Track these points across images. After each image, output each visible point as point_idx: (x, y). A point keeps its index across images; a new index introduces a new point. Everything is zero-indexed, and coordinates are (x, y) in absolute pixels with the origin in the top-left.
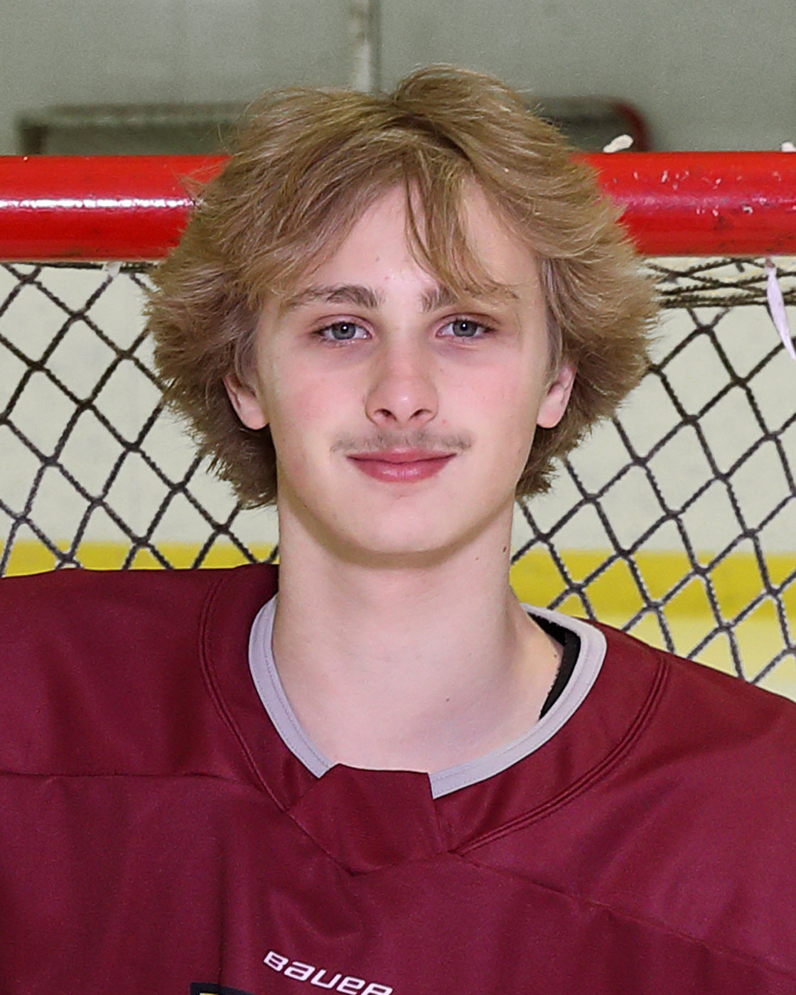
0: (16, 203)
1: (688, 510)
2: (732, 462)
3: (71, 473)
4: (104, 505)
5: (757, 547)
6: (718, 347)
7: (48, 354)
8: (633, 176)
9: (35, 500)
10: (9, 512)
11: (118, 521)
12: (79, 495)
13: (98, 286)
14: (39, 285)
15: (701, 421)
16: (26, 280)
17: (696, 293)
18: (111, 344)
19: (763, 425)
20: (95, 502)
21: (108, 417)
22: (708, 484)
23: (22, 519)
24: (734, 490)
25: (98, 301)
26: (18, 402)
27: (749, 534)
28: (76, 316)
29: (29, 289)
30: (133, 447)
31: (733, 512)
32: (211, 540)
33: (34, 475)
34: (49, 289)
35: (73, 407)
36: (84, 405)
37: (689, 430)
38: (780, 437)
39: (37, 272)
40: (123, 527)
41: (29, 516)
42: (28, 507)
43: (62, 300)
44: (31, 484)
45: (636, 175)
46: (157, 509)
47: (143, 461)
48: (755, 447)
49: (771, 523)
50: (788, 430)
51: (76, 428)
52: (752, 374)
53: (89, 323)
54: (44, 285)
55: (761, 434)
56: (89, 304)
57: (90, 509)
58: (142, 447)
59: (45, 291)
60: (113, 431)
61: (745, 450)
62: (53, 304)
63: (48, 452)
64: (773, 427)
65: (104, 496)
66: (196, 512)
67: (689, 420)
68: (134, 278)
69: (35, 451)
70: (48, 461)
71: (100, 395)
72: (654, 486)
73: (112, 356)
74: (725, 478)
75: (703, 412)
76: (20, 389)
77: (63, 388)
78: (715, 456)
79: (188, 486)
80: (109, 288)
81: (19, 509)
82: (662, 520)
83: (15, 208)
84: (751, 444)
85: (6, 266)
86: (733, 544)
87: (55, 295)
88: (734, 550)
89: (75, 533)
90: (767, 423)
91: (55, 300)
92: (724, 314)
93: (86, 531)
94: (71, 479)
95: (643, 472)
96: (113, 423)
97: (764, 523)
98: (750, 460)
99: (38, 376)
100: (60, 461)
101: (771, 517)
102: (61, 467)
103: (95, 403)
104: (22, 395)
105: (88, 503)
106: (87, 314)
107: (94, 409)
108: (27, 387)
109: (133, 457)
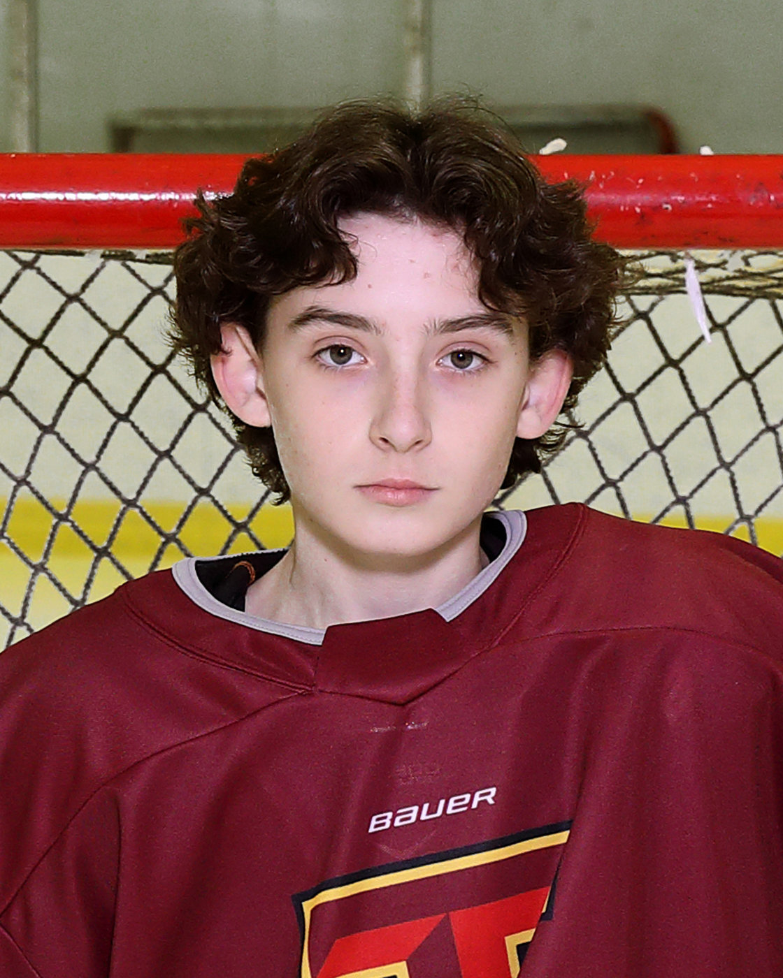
1: (626, 478)
2: (667, 436)
3: (67, 441)
4: (97, 469)
5: (688, 513)
6: (654, 332)
7: (46, 333)
9: (34, 465)
10: (10, 475)
11: (110, 485)
12: (74, 460)
13: (93, 271)
14: (39, 271)
15: (637, 399)
16: (27, 265)
18: (104, 324)
19: (693, 403)
20: (89, 467)
21: (101, 390)
22: (644, 455)
23: (22, 482)
24: (667, 460)
25: (91, 285)
26: (20, 376)
27: (681, 501)
28: (72, 298)
29: (29, 274)
30: (124, 417)
31: (666, 480)
32: (194, 502)
33: (34, 442)
34: (48, 274)
35: (69, 380)
36: (79, 379)
37: (627, 406)
38: (709, 413)
39: (36, 259)
40: (114, 489)
41: (29, 479)
42: (28, 472)
43: (59, 284)
44: (31, 451)
46: (145, 474)
47: (132, 430)
48: (687, 422)
49: (701, 491)
50: (716, 406)
51: (72, 399)
52: (684, 356)
53: (84, 305)
54: (43, 270)
55: (693, 410)
56: (84, 288)
57: (84, 473)
58: (132, 417)
59: (44, 275)
60: (105, 403)
61: (677, 425)
62: (51, 288)
63: (47, 422)
64: (703, 403)
65: (97, 462)
66: (180, 476)
67: (627, 397)
68: (124, 265)
69: (35, 420)
70: (46, 430)
71: (93, 370)
72: (595, 456)
73: (105, 335)
74: (659, 450)
75: (639, 390)
76: (21, 364)
77: (60, 364)
78: (651, 430)
79: (173, 453)
80: (102, 274)
81: (20, 473)
82: (602, 488)
84: (683, 419)
85: (9, 253)
86: (667, 510)
87: (54, 279)
88: (667, 514)
89: (70, 495)
90: (698, 400)
91: (54, 284)
92: (659, 301)
93: (81, 493)
94: (67, 446)
95: (586, 444)
96: (106, 396)
97: (695, 491)
98: (682, 433)
99: (38, 353)
100: (57, 429)
101: (700, 486)
102: (58, 434)
103: (89, 377)
104: (23, 369)
105: (83, 468)
106: (82, 296)
107: (88, 382)
108: (27, 363)
109: (123, 427)
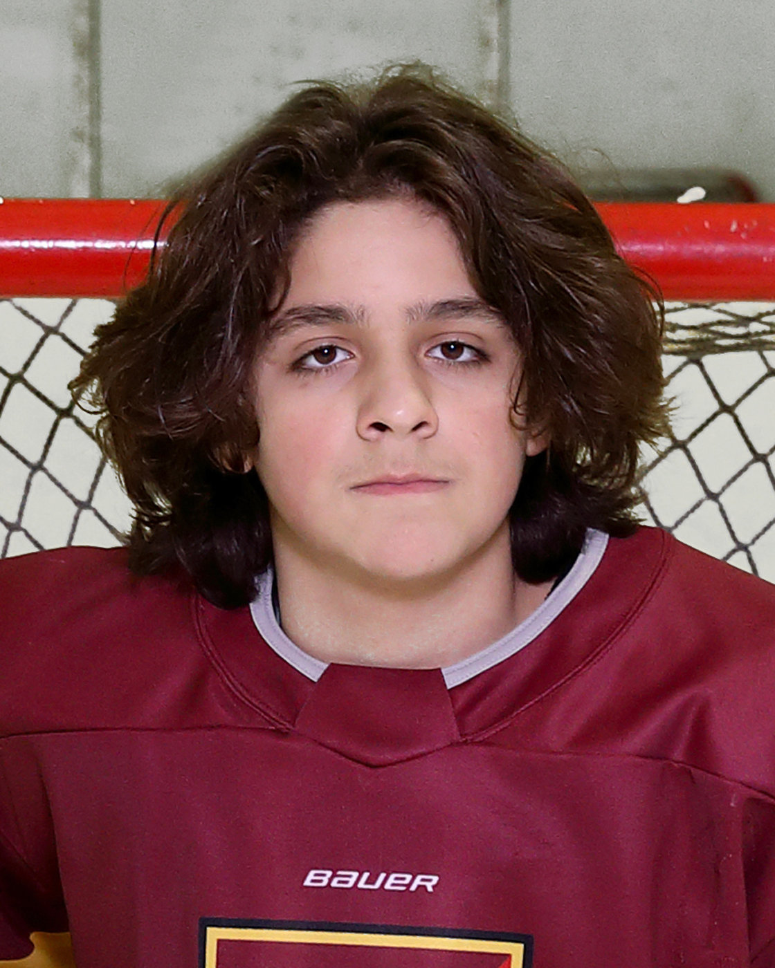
0: (123, 244)
1: (758, 542)
8: (704, 225)
15: (770, 459)
17: (764, 337)
37: (759, 467)
45: (707, 225)
67: (759, 458)
83: (122, 248)
95: (716, 506)
